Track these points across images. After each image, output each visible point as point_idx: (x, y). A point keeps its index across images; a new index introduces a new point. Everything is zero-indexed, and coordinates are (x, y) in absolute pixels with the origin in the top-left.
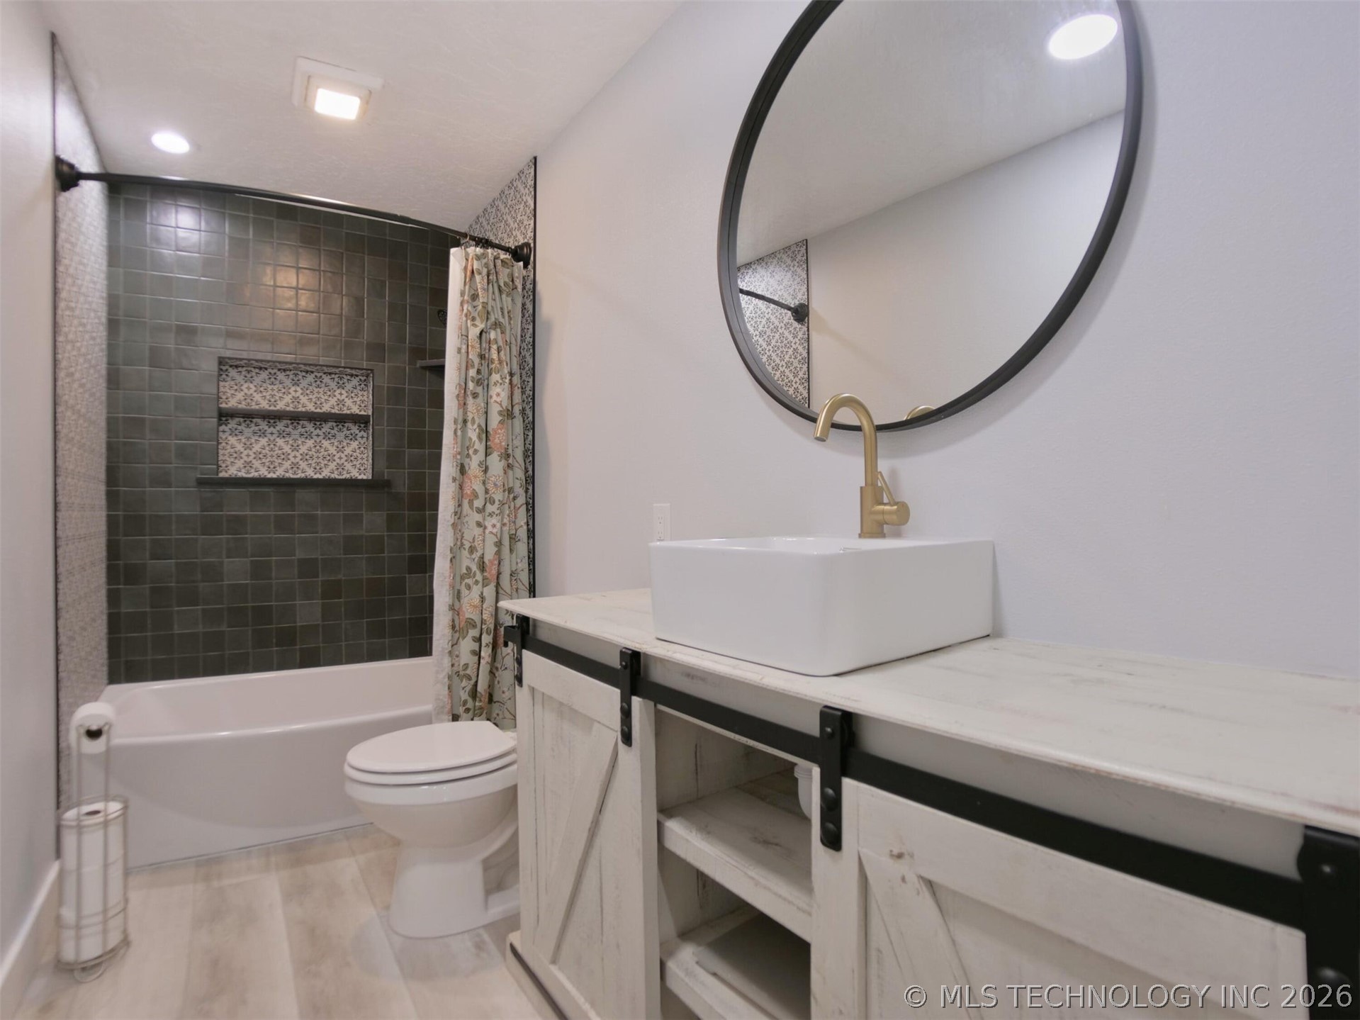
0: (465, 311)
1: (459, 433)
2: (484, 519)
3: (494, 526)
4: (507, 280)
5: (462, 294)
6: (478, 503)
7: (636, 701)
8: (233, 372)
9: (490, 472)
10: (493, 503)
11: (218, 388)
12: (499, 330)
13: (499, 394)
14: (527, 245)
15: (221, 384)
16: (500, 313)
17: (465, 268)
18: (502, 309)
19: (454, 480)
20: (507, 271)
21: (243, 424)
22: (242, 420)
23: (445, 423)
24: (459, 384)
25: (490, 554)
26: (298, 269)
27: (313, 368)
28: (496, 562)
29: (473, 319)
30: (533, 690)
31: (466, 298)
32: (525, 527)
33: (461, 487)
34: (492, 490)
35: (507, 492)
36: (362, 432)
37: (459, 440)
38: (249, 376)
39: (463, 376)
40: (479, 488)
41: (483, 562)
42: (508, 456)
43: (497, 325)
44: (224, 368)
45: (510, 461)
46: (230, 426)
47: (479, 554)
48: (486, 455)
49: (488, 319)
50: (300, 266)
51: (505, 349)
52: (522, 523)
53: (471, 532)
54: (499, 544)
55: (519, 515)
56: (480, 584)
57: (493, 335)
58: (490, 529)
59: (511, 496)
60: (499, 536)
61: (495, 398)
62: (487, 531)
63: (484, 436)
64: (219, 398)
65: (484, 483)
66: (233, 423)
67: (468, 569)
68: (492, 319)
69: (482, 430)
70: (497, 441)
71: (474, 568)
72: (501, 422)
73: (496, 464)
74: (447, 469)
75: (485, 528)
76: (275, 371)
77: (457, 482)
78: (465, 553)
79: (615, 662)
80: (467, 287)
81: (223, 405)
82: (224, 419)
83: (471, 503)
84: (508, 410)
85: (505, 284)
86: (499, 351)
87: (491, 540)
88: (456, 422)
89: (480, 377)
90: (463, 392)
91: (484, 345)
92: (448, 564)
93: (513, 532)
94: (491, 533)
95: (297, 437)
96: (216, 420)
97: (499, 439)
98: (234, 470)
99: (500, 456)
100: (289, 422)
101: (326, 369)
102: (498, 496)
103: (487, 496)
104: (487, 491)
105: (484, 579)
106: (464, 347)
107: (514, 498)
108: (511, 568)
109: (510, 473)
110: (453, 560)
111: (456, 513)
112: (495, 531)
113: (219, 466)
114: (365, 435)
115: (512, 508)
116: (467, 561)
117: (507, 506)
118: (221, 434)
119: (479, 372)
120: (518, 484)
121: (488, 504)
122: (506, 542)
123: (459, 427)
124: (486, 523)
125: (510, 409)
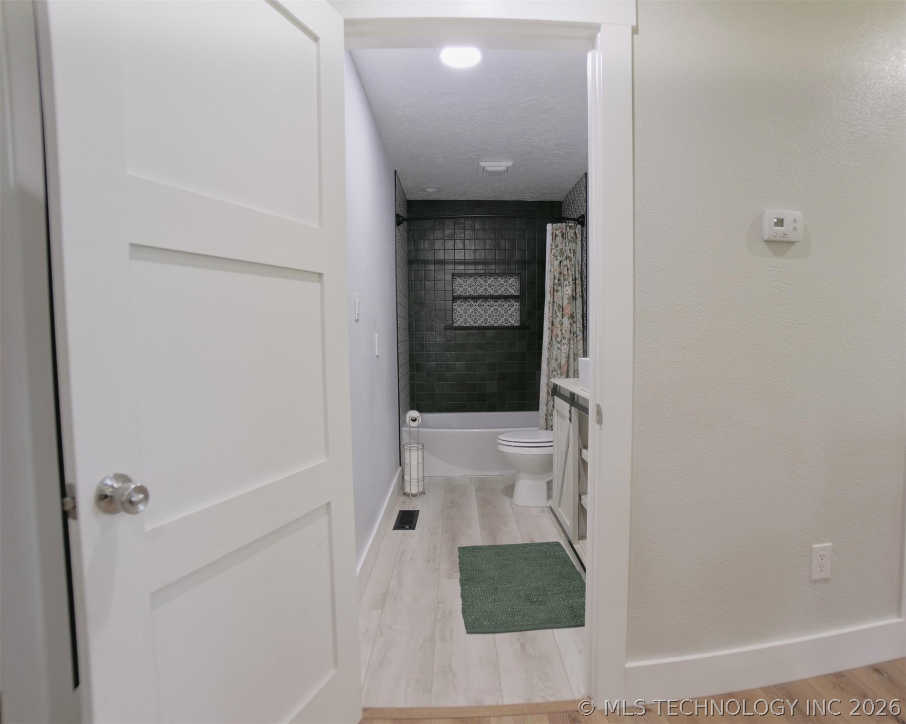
0: (553, 253)
1: (551, 308)
2: (561, 346)
3: (565, 349)
4: (572, 235)
5: (551, 245)
6: (559, 339)
7: (572, 407)
8: (458, 279)
9: (563, 326)
10: (565, 338)
11: (452, 286)
12: (568, 260)
13: (568, 290)
14: (583, 216)
15: (454, 285)
16: (569, 252)
17: (552, 234)
18: (570, 250)
19: (549, 329)
20: (572, 231)
21: (463, 302)
22: (463, 300)
23: (546, 303)
24: (551, 286)
25: (563, 361)
26: (485, 230)
27: (493, 275)
28: (566, 365)
29: (556, 256)
30: (557, 411)
31: (553, 247)
32: (582, 350)
33: (552, 331)
34: (564, 333)
35: (572, 334)
36: (516, 303)
37: (551, 311)
38: (465, 280)
39: (553, 282)
40: (559, 333)
41: (561, 365)
42: (574, 317)
43: (567, 258)
44: (455, 277)
45: (575, 320)
46: (457, 303)
47: (559, 362)
48: (562, 318)
49: (563, 255)
50: (486, 228)
51: (571, 269)
52: (580, 348)
53: (555, 352)
54: (568, 357)
55: (579, 345)
56: (559, 375)
57: (565, 263)
58: (563, 350)
59: (575, 335)
60: (567, 354)
61: (566, 292)
62: (562, 352)
63: (561, 309)
64: (453, 291)
65: (561, 330)
66: (459, 302)
67: (554, 368)
68: (565, 255)
69: (560, 307)
70: (567, 311)
71: (557, 368)
72: (569, 303)
73: (566, 322)
74: (546, 324)
75: (562, 350)
76: (477, 277)
77: (550, 330)
78: (554, 361)
79: (568, 395)
80: (553, 242)
81: (455, 294)
82: (455, 300)
83: (556, 338)
84: (573, 296)
85: (572, 237)
86: (568, 270)
87: (564, 355)
88: (549, 303)
89: (560, 282)
90: (552, 289)
91: (562, 267)
92: (546, 366)
93: (576, 352)
94: (564, 352)
95: (487, 307)
96: (451, 301)
97: (568, 311)
98: (459, 322)
99: (568, 318)
100: (483, 300)
101: (499, 275)
102: (567, 336)
103: (563, 336)
104: (562, 334)
105: (561, 372)
106: (552, 269)
107: (577, 337)
108: (574, 368)
109: (575, 325)
110: (549, 364)
111: (549, 343)
112: (565, 351)
113: (453, 321)
114: (518, 304)
115: (575, 341)
116: (554, 364)
117: (572, 340)
118: (454, 307)
119: (559, 280)
120: (578, 330)
121: (563, 340)
122: (572, 356)
123: (551, 305)
124: (562, 348)
125: (574, 295)
